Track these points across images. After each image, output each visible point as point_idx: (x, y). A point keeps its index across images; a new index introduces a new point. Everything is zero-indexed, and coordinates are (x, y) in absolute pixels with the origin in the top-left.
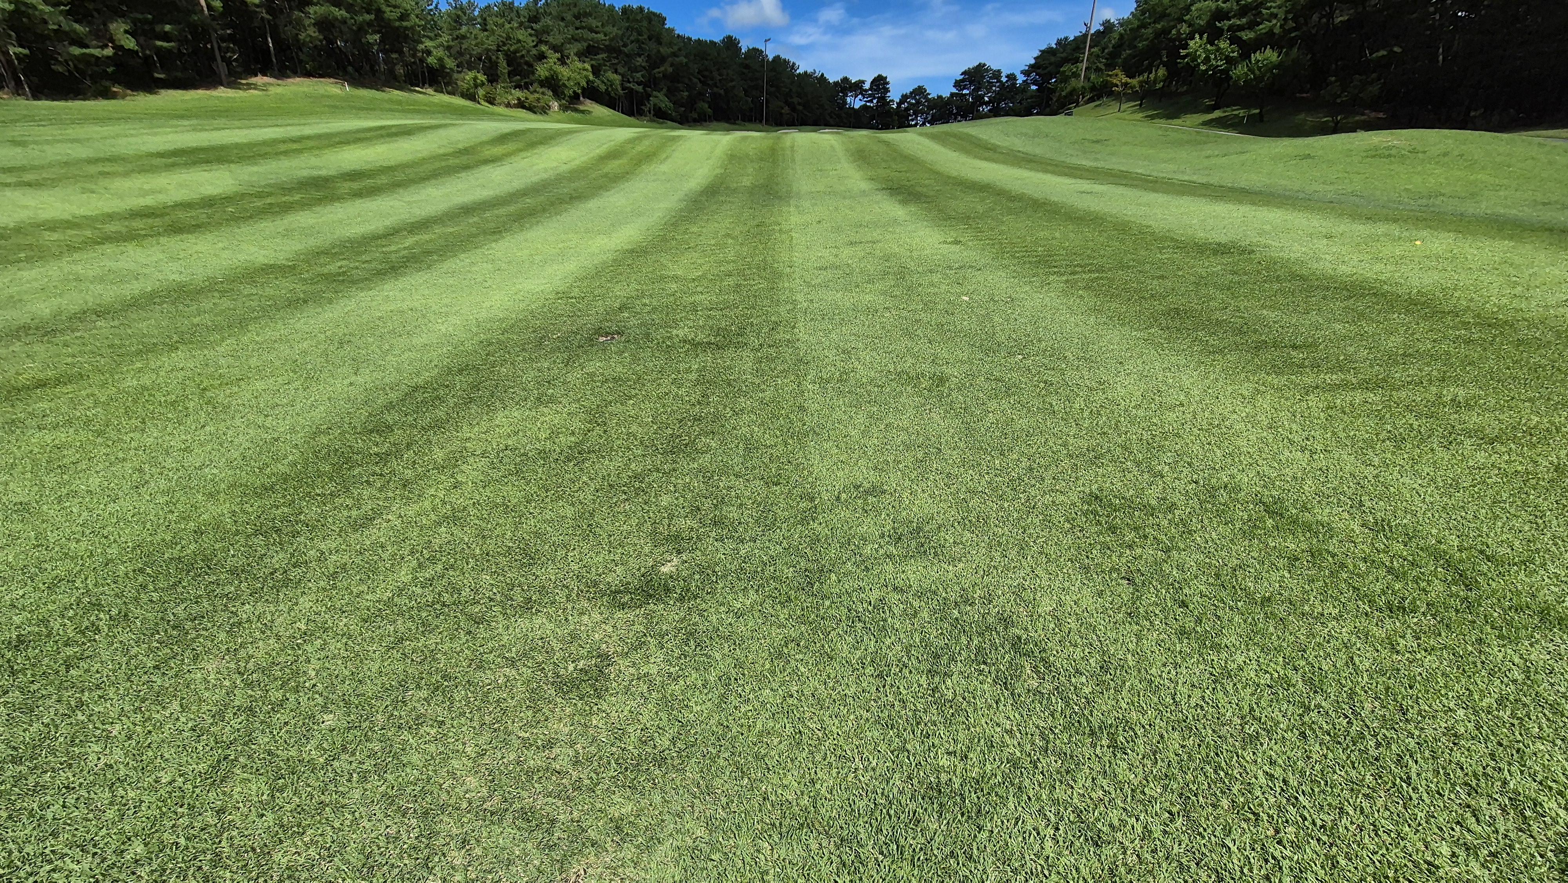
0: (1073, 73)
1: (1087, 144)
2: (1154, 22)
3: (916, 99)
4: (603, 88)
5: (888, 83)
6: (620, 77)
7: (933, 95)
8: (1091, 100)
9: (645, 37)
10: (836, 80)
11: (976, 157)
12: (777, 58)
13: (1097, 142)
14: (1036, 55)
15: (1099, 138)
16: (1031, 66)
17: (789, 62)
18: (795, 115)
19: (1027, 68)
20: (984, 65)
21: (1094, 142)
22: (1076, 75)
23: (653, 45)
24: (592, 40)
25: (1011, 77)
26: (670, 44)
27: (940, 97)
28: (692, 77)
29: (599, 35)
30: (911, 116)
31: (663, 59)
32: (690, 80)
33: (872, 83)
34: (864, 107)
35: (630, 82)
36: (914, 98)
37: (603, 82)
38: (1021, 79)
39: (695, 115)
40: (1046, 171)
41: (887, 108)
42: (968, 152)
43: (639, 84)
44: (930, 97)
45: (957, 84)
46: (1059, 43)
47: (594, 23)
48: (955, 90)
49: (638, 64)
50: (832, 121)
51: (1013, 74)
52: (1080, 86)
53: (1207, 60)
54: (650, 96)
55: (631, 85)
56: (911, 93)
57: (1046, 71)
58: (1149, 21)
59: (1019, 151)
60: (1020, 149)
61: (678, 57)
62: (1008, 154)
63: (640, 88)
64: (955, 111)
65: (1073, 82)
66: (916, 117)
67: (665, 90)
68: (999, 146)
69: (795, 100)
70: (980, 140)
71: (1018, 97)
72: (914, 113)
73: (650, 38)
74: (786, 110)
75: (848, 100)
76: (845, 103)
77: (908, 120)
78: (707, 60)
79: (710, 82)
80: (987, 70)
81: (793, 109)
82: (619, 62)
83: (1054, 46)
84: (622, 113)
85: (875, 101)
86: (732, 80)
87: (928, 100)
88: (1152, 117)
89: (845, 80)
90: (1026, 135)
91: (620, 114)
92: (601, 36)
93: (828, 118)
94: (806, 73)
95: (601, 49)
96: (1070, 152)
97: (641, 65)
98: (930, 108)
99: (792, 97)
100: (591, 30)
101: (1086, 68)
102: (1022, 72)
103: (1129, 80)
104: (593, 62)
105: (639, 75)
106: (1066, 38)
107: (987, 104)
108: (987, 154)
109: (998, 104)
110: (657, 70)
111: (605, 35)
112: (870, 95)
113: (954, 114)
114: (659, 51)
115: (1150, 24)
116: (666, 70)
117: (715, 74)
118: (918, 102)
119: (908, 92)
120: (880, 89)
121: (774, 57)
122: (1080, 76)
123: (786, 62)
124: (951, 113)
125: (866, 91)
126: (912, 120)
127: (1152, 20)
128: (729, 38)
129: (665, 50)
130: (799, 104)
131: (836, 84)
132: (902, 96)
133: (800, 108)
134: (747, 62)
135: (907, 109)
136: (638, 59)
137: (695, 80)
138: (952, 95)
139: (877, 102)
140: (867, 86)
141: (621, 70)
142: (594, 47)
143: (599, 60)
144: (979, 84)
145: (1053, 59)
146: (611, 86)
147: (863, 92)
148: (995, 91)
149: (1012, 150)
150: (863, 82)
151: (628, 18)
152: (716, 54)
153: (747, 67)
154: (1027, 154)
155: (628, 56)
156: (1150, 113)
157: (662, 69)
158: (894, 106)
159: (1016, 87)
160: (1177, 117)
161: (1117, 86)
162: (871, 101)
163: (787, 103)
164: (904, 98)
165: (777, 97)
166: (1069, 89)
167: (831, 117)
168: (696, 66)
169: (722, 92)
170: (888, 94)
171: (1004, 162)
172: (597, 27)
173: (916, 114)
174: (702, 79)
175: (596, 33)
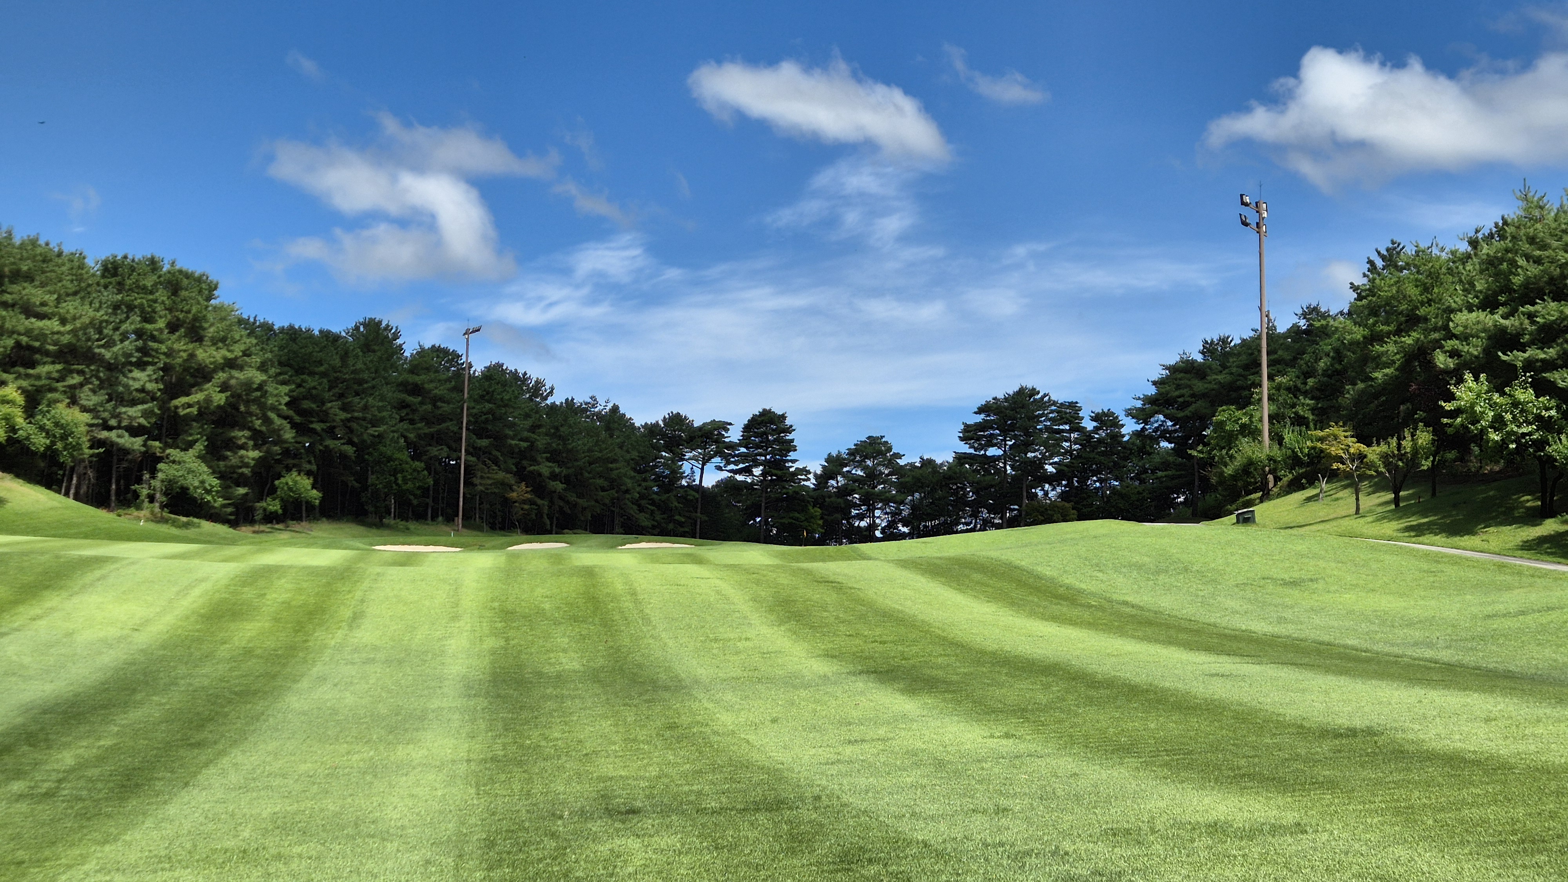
0: (1243, 426)
1: (1270, 588)
2: (1398, 332)
3: (865, 468)
4: (40, 442)
5: (789, 430)
6: (86, 417)
7: (910, 458)
8: (1295, 486)
9: (161, 324)
10: (651, 420)
11: (1032, 614)
12: (495, 373)
13: (1294, 583)
14: (1156, 377)
15: (1296, 575)
16: (1148, 400)
17: (525, 379)
18: (544, 503)
19: (1139, 404)
20: (1034, 392)
21: (1286, 584)
22: (1251, 431)
23: (181, 345)
24: (28, 332)
25: (1105, 419)
26: (222, 341)
27: (928, 463)
28: (272, 415)
29: (46, 322)
30: (856, 506)
31: (202, 375)
32: (267, 421)
33: (747, 428)
34: (727, 486)
35: (110, 429)
36: (860, 464)
37: (42, 428)
38: (1129, 427)
39: (274, 506)
40: (1170, 642)
41: (791, 487)
42: (1014, 604)
43: (135, 431)
44: (902, 462)
45: (969, 433)
46: (1208, 349)
47: (35, 294)
48: (965, 448)
49: (137, 385)
50: (644, 519)
51: (1110, 414)
52: (1263, 457)
53: (1498, 423)
54: (160, 460)
55: (113, 435)
56: (852, 453)
57: (1187, 412)
58: (1385, 328)
59: (1126, 603)
60: (1129, 599)
61: (241, 368)
62: (1101, 608)
63: (136, 443)
64: (971, 496)
65: (1247, 449)
66: (871, 509)
67: (199, 447)
68: (1080, 592)
69: (545, 468)
70: (1039, 577)
71: (1132, 466)
72: (865, 500)
73: (173, 327)
74: (520, 492)
75: (686, 467)
76: (676, 475)
77: (848, 517)
78: (312, 374)
79: (317, 426)
80: (1043, 403)
81: (538, 486)
82: (87, 381)
83: (1199, 358)
84: (77, 498)
85: (757, 471)
86: (375, 423)
87: (899, 471)
88: (1418, 531)
89: (676, 420)
90: (1139, 567)
91: (71, 502)
92: (54, 325)
93: (633, 510)
94: (570, 403)
95: (47, 353)
96: (1231, 603)
97: (142, 390)
98: (905, 488)
99: (534, 461)
100: (28, 311)
101: (1271, 417)
102: (1129, 413)
103: (1363, 447)
104: (24, 383)
105: (135, 412)
106: (1224, 341)
107: (1053, 480)
108: (1056, 609)
109: (1083, 481)
110: (184, 400)
111: (63, 321)
112: (744, 458)
113: (968, 504)
114: (192, 356)
115: (1388, 334)
116: (208, 400)
117: (334, 408)
118: (872, 476)
119: (844, 451)
120: (769, 443)
121: (488, 368)
122: (1259, 432)
123: (518, 380)
124: (962, 502)
125: (732, 446)
126: (861, 517)
127: (1392, 328)
128: (373, 326)
129: (206, 355)
130: (554, 477)
131: (652, 429)
132: (829, 459)
133: (559, 486)
134: (417, 379)
135: (844, 492)
136: (137, 374)
137: (278, 421)
138: (961, 458)
139: (764, 474)
140: (734, 435)
141: (88, 398)
142: (29, 348)
143: (38, 377)
144: (1027, 434)
145: (1199, 386)
146: (64, 437)
147: (725, 451)
148: (1069, 452)
149: (1110, 601)
150: (724, 426)
151: (120, 284)
152: (337, 362)
153: (416, 390)
154: (1141, 608)
155: (111, 367)
156: (1414, 521)
157: (198, 397)
158: (811, 483)
159: (1121, 443)
160: (1469, 531)
161: (1341, 460)
162: (747, 471)
163: (522, 475)
164: (834, 465)
165: (496, 462)
166: (1239, 461)
167: (641, 509)
168: (285, 389)
169: (349, 450)
170: (792, 455)
171: (1092, 625)
172: (43, 304)
173: (869, 501)
174: (297, 419)
175: (41, 317)
